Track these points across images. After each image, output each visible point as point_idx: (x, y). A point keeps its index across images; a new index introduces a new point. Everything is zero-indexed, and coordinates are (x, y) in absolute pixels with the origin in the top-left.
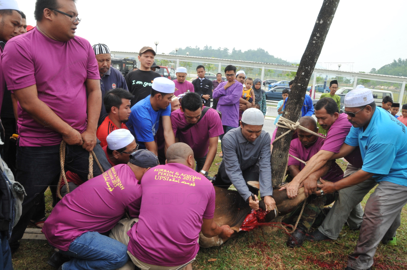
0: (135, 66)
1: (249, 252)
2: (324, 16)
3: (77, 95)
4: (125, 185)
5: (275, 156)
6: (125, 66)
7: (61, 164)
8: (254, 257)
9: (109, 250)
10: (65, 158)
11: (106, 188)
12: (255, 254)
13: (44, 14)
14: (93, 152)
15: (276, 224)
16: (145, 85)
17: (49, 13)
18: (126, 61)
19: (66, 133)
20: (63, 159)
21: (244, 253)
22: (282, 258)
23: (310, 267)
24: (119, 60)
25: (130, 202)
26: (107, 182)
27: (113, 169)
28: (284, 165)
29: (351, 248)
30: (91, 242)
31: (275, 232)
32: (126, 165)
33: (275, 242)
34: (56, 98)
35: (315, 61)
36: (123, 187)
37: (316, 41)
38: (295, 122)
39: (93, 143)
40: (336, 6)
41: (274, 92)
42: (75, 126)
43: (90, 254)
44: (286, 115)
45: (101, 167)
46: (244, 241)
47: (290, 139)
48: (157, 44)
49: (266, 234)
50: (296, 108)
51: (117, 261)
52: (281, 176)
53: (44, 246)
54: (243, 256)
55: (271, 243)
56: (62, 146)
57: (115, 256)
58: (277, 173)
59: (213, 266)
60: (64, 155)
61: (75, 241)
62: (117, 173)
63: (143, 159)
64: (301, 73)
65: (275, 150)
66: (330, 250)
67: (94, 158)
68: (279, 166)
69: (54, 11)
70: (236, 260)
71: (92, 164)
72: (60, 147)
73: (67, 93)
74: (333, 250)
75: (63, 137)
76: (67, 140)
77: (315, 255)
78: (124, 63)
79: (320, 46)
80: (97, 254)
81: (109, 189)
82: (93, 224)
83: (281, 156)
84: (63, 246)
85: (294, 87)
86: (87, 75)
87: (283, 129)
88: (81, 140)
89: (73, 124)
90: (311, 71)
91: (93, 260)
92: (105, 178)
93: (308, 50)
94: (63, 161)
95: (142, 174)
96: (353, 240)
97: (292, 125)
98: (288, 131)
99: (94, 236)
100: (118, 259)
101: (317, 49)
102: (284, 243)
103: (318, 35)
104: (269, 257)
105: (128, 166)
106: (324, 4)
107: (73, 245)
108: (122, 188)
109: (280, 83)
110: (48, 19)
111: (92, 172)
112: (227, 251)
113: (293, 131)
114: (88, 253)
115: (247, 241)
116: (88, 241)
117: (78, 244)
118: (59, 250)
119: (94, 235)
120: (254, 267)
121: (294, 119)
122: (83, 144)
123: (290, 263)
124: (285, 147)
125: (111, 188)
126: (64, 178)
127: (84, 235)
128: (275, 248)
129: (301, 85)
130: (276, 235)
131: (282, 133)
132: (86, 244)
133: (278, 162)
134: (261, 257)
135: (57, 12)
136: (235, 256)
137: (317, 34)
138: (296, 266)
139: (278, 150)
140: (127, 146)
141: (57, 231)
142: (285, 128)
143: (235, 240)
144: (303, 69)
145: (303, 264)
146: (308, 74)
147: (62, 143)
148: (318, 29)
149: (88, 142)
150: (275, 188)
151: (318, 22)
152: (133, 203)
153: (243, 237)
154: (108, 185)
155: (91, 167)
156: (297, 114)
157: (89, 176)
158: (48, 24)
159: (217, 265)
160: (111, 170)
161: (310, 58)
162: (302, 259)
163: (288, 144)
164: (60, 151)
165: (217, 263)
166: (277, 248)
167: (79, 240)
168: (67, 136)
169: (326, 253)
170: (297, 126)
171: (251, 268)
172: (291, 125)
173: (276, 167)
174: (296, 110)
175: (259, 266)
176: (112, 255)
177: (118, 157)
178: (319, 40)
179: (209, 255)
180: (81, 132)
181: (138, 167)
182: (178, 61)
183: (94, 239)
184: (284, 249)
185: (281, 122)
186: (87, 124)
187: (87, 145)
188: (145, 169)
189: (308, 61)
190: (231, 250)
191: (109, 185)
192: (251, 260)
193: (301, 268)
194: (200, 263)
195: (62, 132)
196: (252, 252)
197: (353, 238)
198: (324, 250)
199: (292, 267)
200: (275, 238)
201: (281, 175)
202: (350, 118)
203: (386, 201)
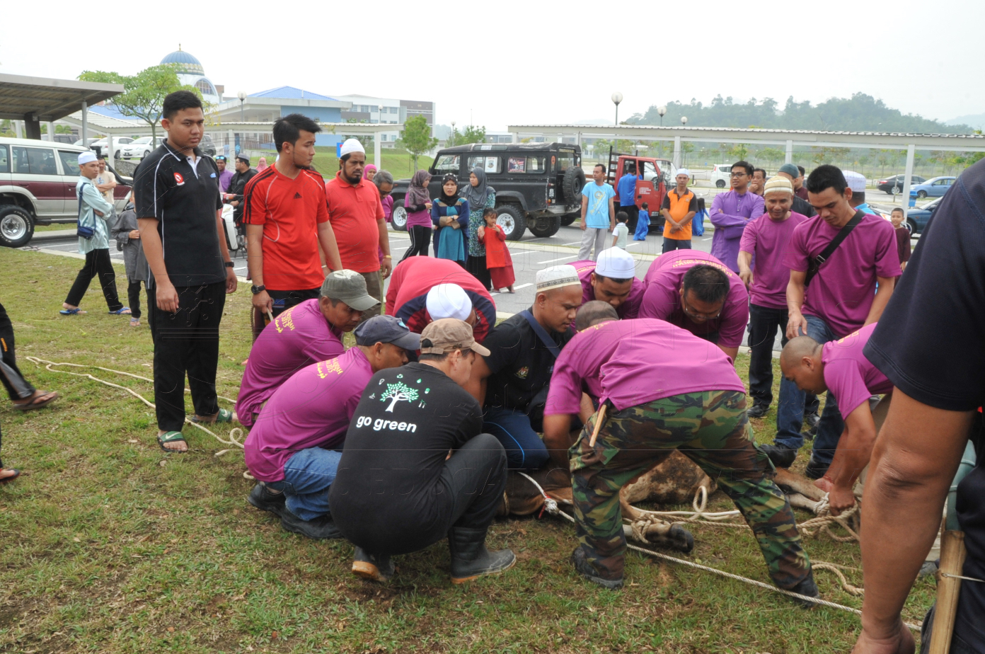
6: (556, 161)
18: (558, 150)
24: (540, 147)
78: (554, 153)
109: (933, 185)
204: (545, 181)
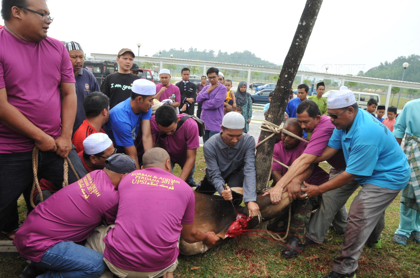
0: (117, 68)
1: (233, 259)
2: (307, 18)
3: (50, 100)
4: (101, 191)
5: (259, 160)
6: (106, 68)
7: (34, 171)
8: (238, 264)
9: (84, 259)
10: (39, 165)
11: (81, 195)
12: (239, 261)
13: (13, 12)
14: (68, 158)
15: (261, 230)
16: (124, 88)
17: (17, 12)
18: (107, 64)
19: (39, 139)
20: (36, 166)
21: (228, 260)
22: (267, 264)
23: (296, 272)
24: (99, 62)
25: (106, 208)
26: (82, 189)
27: (88, 175)
28: (267, 169)
29: (336, 252)
30: (65, 252)
31: (260, 238)
32: (102, 170)
33: (259, 248)
34: (27, 102)
35: (298, 63)
36: (99, 194)
37: (299, 43)
38: (279, 126)
39: (67, 149)
40: (318, 8)
41: (261, 95)
42: (48, 132)
43: (64, 265)
44: (269, 118)
45: (77, 174)
46: (228, 247)
47: (273, 142)
48: (140, 46)
49: (251, 240)
50: (279, 111)
51: (93, 271)
52: (265, 181)
53: (17, 259)
54: (226, 264)
55: (255, 249)
56: (35, 153)
57: (91, 265)
58: (261, 177)
59: (196, 275)
60: (37, 162)
61: (48, 252)
62: (93, 180)
63: (120, 164)
64: (284, 75)
65: (259, 155)
66: (315, 255)
67: (69, 164)
68: (263, 170)
69: (23, 9)
70: (219, 268)
71: (67, 171)
72: (33, 153)
73: (40, 97)
74: (318, 254)
75: (36, 143)
76: (40, 146)
77: (301, 260)
78: (105, 65)
79: (303, 48)
80: (72, 264)
81: (84, 196)
82: (69, 233)
83: (265, 160)
84: (36, 257)
85: (277, 90)
86: (61, 78)
87: (266, 133)
88: (54, 146)
89: (46, 130)
90: (294, 73)
91: (68, 271)
92: (80, 185)
93: (291, 52)
94: (36, 168)
95: (118, 179)
96: (339, 244)
97: (276, 128)
98: (271, 134)
99: (69, 246)
100: (94, 269)
101: (300, 50)
102: (269, 249)
103: (301, 37)
104: (253, 263)
105: (104, 172)
106: (307, 5)
107: (46, 256)
108: (97, 195)
109: (267, 86)
110: (17, 18)
111: (67, 179)
112: (210, 259)
113: (276, 134)
114: (62, 264)
115: (232, 248)
116: (62, 251)
117: (51, 254)
118: (32, 261)
119: (68, 244)
120: (238, 275)
121: (277, 122)
122: (57, 150)
123: (275, 269)
124: (269, 151)
125: (86, 195)
126: (38, 186)
127: (57, 245)
128: (260, 255)
129: (284, 88)
130: (261, 241)
131: (265, 136)
132: (60, 255)
133: (261, 166)
134: (245, 264)
135: (27, 11)
136: (219, 263)
137: (300, 35)
138: (281, 272)
139: (261, 154)
140: (105, 150)
141: (29, 241)
142: (269, 132)
143: (219, 247)
144: (286, 71)
145: (289, 270)
146: (291, 76)
147: (35, 149)
148: (301, 31)
149: (62, 148)
150: (259, 193)
151: (300, 24)
152: (110, 210)
153: (227, 244)
154: (83, 192)
155: (66, 174)
156: (281, 117)
157: (64, 183)
158: (17, 24)
159: (200, 273)
160: (87, 177)
161: (293, 60)
162: (287, 264)
163: (272, 148)
164: (33, 158)
165: (200, 271)
166: (263, 254)
167: (52, 251)
168: (39, 142)
169: (311, 258)
170: (281, 130)
171: (235, 275)
172: (274, 128)
173: (260, 172)
174: (280, 114)
175: (243, 273)
176: (88, 265)
177: (95, 162)
178: (302, 42)
179: (192, 263)
180: (55, 137)
181: (115, 173)
182: (161, 63)
183: (68, 249)
184: (269, 255)
185: (264, 126)
186: (61, 130)
187: (62, 151)
188: (122, 174)
189: (291, 64)
190: (215, 257)
191: (85, 192)
192: (235, 267)
193: (287, 274)
194: (182, 272)
195: (34, 137)
196: (236, 259)
197: (339, 242)
198: (310, 255)
199: (277, 273)
200: (260, 244)
201: (265, 179)
202: (333, 120)
203: (370, 203)
204: (101, 76)
